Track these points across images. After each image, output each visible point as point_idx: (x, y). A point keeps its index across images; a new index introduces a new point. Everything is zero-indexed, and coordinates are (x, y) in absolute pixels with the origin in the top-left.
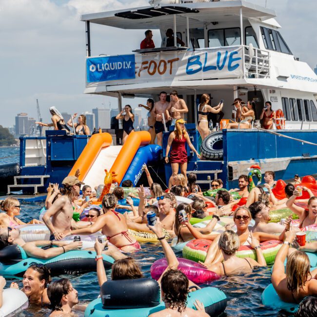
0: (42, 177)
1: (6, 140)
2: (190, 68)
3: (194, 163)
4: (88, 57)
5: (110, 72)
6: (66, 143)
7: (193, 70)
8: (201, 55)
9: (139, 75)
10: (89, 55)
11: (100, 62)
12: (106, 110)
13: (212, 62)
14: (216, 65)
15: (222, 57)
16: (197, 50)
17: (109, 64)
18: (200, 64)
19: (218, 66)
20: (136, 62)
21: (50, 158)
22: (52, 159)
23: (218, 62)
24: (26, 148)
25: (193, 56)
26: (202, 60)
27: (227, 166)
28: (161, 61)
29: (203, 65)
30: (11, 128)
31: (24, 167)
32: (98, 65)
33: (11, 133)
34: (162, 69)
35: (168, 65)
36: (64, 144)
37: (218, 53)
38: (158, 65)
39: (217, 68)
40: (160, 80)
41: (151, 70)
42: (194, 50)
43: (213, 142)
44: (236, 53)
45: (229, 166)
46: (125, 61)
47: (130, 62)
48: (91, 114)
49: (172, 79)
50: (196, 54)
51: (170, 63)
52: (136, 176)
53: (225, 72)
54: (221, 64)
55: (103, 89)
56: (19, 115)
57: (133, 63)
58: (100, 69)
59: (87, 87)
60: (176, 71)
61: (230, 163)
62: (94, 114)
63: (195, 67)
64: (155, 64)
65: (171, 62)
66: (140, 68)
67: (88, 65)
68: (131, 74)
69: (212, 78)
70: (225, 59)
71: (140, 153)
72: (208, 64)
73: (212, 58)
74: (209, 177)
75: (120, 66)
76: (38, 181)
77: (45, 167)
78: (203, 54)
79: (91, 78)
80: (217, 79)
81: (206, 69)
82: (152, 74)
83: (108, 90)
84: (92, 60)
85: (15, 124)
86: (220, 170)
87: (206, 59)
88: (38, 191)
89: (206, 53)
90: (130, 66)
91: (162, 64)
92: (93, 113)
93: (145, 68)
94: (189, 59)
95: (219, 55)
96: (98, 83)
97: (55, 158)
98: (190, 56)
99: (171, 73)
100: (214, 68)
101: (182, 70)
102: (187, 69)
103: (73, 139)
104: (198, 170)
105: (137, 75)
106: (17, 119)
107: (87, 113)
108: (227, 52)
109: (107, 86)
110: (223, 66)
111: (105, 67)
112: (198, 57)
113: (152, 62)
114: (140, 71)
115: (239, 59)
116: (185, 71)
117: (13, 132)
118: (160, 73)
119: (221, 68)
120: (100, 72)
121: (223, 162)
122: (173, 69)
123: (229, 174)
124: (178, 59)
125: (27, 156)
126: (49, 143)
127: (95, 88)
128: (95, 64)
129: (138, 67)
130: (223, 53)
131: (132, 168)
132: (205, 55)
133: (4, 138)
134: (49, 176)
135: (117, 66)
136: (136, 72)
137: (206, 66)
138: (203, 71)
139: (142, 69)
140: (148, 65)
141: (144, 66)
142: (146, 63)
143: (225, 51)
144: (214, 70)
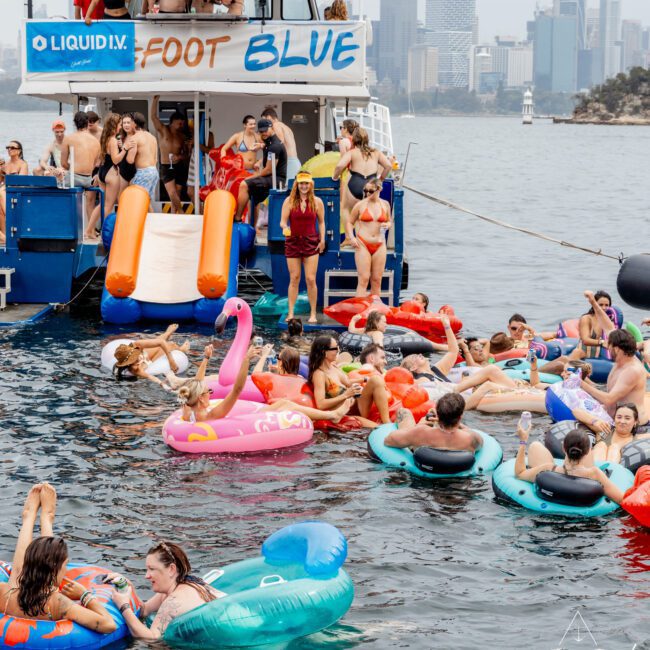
0: (8, 273)
2: (252, 57)
4: (27, 19)
7: (259, 63)
8: (276, 34)
9: (143, 65)
10: (30, 16)
13: (299, 48)
14: (307, 56)
15: (321, 41)
16: (268, 24)
18: (274, 51)
19: (312, 58)
20: (136, 38)
22: (21, 236)
23: (313, 50)
26: (278, 43)
27: (401, 263)
28: (192, 40)
29: (280, 55)
34: (193, 55)
35: (208, 48)
37: (313, 31)
38: (184, 47)
39: (310, 62)
41: (171, 53)
42: (264, 24)
44: (349, 35)
45: (404, 263)
50: (266, 32)
51: (210, 47)
53: (325, 71)
54: (317, 55)
55: (65, 87)
64: (179, 44)
65: (214, 42)
66: (145, 49)
69: (297, 81)
70: (327, 44)
72: (291, 52)
73: (300, 40)
78: (281, 32)
81: (287, 62)
82: (170, 64)
83: (74, 91)
87: (287, 43)
88: (7, 303)
89: (288, 32)
91: (194, 44)
93: (159, 50)
94: (253, 41)
95: (315, 35)
98: (258, 34)
99: (212, 65)
100: (303, 61)
102: (246, 59)
103: (74, 198)
105: (139, 61)
108: (330, 32)
109: (71, 82)
110: (322, 58)
112: (271, 37)
113: (172, 40)
114: (146, 56)
115: (355, 47)
116: (242, 63)
118: (189, 64)
119: (316, 63)
121: (394, 254)
122: (216, 57)
124: (226, 39)
129: (140, 49)
130: (323, 33)
132: (285, 35)
136: (136, 59)
137: (287, 56)
138: (282, 65)
139: (150, 51)
140: (162, 46)
141: (154, 46)
142: (160, 41)
143: (327, 28)
144: (303, 66)
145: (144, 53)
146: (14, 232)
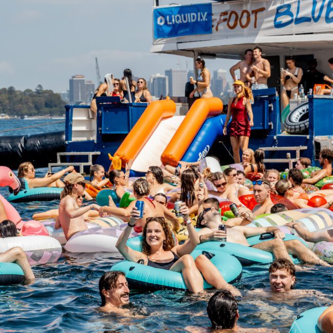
0: (91, 154)
1: (57, 109)
2: (278, 20)
3: (273, 137)
4: (155, 7)
5: (182, 26)
6: (120, 113)
7: (283, 23)
8: (292, 3)
9: (217, 29)
10: (157, 5)
11: (170, 13)
12: (182, 71)
13: (306, 12)
14: (310, 16)
15: (319, 5)
18: (291, 15)
19: (313, 17)
20: (213, 12)
21: (101, 131)
22: (103, 132)
23: (313, 12)
24: (74, 118)
25: (282, 4)
26: (293, 9)
27: (313, 142)
28: (244, 12)
29: (294, 17)
30: (64, 94)
31: (70, 142)
32: (168, 17)
33: (64, 100)
34: (244, 21)
35: (252, 17)
36: (116, 113)
37: (313, 0)
38: (239, 16)
39: (312, 20)
40: (242, 35)
41: (232, 23)
43: (301, 114)
45: (315, 142)
47: (206, 13)
48: (163, 76)
49: (256, 34)
50: (286, 3)
51: (254, 14)
52: (200, 153)
53: (322, 25)
54: (316, 15)
55: (173, 46)
56: (74, 77)
58: (170, 22)
59: (154, 45)
60: (262, 23)
61: (317, 138)
62: (167, 77)
63: (284, 19)
64: (237, 15)
65: (255, 12)
66: (218, 20)
67: (156, 17)
68: (206, 27)
69: (305, 32)
70: (322, 8)
71: (208, 125)
72: (301, 15)
73: (306, 7)
74: (289, 154)
75: (194, 18)
76: (85, 159)
77: (95, 142)
78: (295, 2)
79: (159, 33)
80: (312, 33)
81: (299, 21)
82: (232, 28)
83: (179, 49)
84: (160, 11)
85: (69, 89)
86: (305, 145)
87: (298, 8)
88: (84, 171)
90: (206, 18)
91: (245, 14)
92: (166, 75)
93: (225, 20)
94: (278, 9)
95: (315, 3)
96: (165, 40)
97: (107, 130)
98: (278, 5)
99: (255, 26)
100: (308, 20)
101: (269, 22)
102: (275, 20)
103: (129, 108)
104: (278, 146)
105: (214, 29)
106: (71, 82)
107: (158, 75)
108: (324, 0)
109: (178, 43)
110: (319, 17)
111: (176, 19)
112: (289, 6)
113: (233, 12)
114: (218, 24)
116: (272, 24)
117: (66, 98)
118: (243, 27)
119: (316, 20)
120: (169, 25)
121: (308, 137)
122: (257, 21)
123: (316, 151)
124: (263, 9)
125: (74, 128)
126: (100, 112)
127: (162, 46)
128: (164, 16)
129: (216, 20)
130: (320, 1)
131: (197, 143)
132: (297, 3)
133: (56, 106)
134: (99, 153)
135: (191, 17)
137: (298, 17)
138: (296, 23)
139: (220, 21)
140: (227, 17)
141: (223, 18)
144: (308, 23)
145: (218, 22)
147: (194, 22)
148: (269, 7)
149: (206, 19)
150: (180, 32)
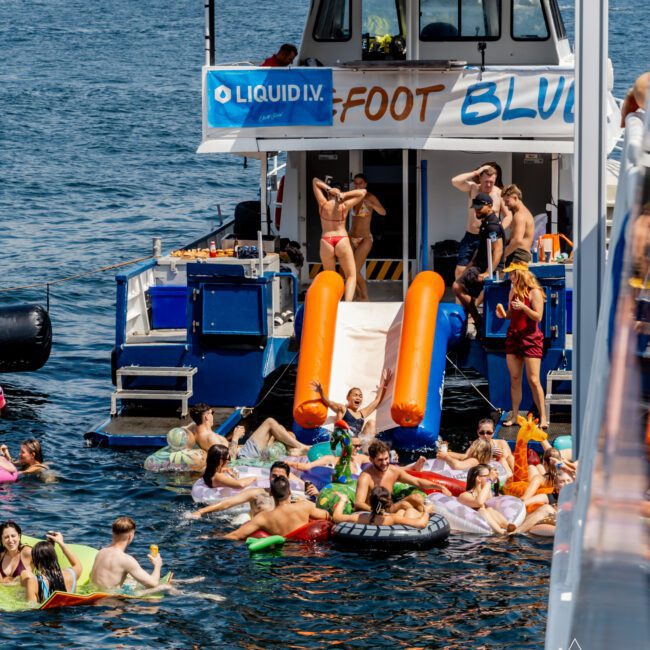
2: (470, 109)
4: (208, 67)
7: (478, 115)
8: (499, 81)
9: (342, 119)
10: (212, 62)
13: (526, 98)
14: (535, 107)
15: (552, 89)
16: (489, 70)
17: (267, 89)
18: (495, 101)
19: (541, 110)
20: (335, 87)
22: (204, 331)
23: (541, 101)
25: (479, 82)
26: (501, 91)
28: (400, 90)
29: (503, 106)
32: (238, 88)
34: (400, 107)
35: (418, 101)
37: (541, 79)
38: (391, 98)
39: (538, 115)
40: (395, 133)
41: (374, 109)
42: (483, 70)
46: (308, 84)
47: (320, 87)
49: (427, 134)
50: (486, 80)
51: (421, 97)
53: (556, 125)
54: (547, 106)
55: (251, 145)
57: (328, 90)
58: (242, 97)
63: (483, 109)
64: (384, 95)
65: (425, 92)
66: (345, 101)
67: (210, 87)
69: (524, 136)
70: (558, 94)
72: (516, 103)
73: (526, 89)
75: (294, 94)
78: (505, 79)
81: (511, 114)
82: (374, 118)
83: (262, 150)
84: (220, 75)
87: (511, 92)
89: (512, 79)
90: (321, 96)
91: (402, 95)
93: (360, 102)
94: (470, 91)
95: (544, 83)
96: (238, 131)
97: (213, 328)
99: (423, 118)
100: (531, 114)
102: (463, 111)
105: (337, 118)
108: (562, 80)
109: (258, 139)
110: (552, 109)
111: (255, 93)
112: (492, 85)
113: (375, 90)
114: (346, 108)
116: (457, 115)
118: (396, 117)
119: (546, 115)
120: (241, 105)
122: (428, 109)
124: (440, 88)
129: (340, 100)
130: (554, 81)
132: (509, 83)
135: (288, 93)
136: (335, 112)
137: (511, 107)
138: (504, 118)
139: (350, 104)
140: (365, 96)
141: (355, 97)
142: (362, 90)
143: (558, 76)
144: (530, 119)
145: (344, 105)
146: (196, 327)
147: (294, 102)
148: (454, 84)
149: (322, 99)
150: (264, 118)
